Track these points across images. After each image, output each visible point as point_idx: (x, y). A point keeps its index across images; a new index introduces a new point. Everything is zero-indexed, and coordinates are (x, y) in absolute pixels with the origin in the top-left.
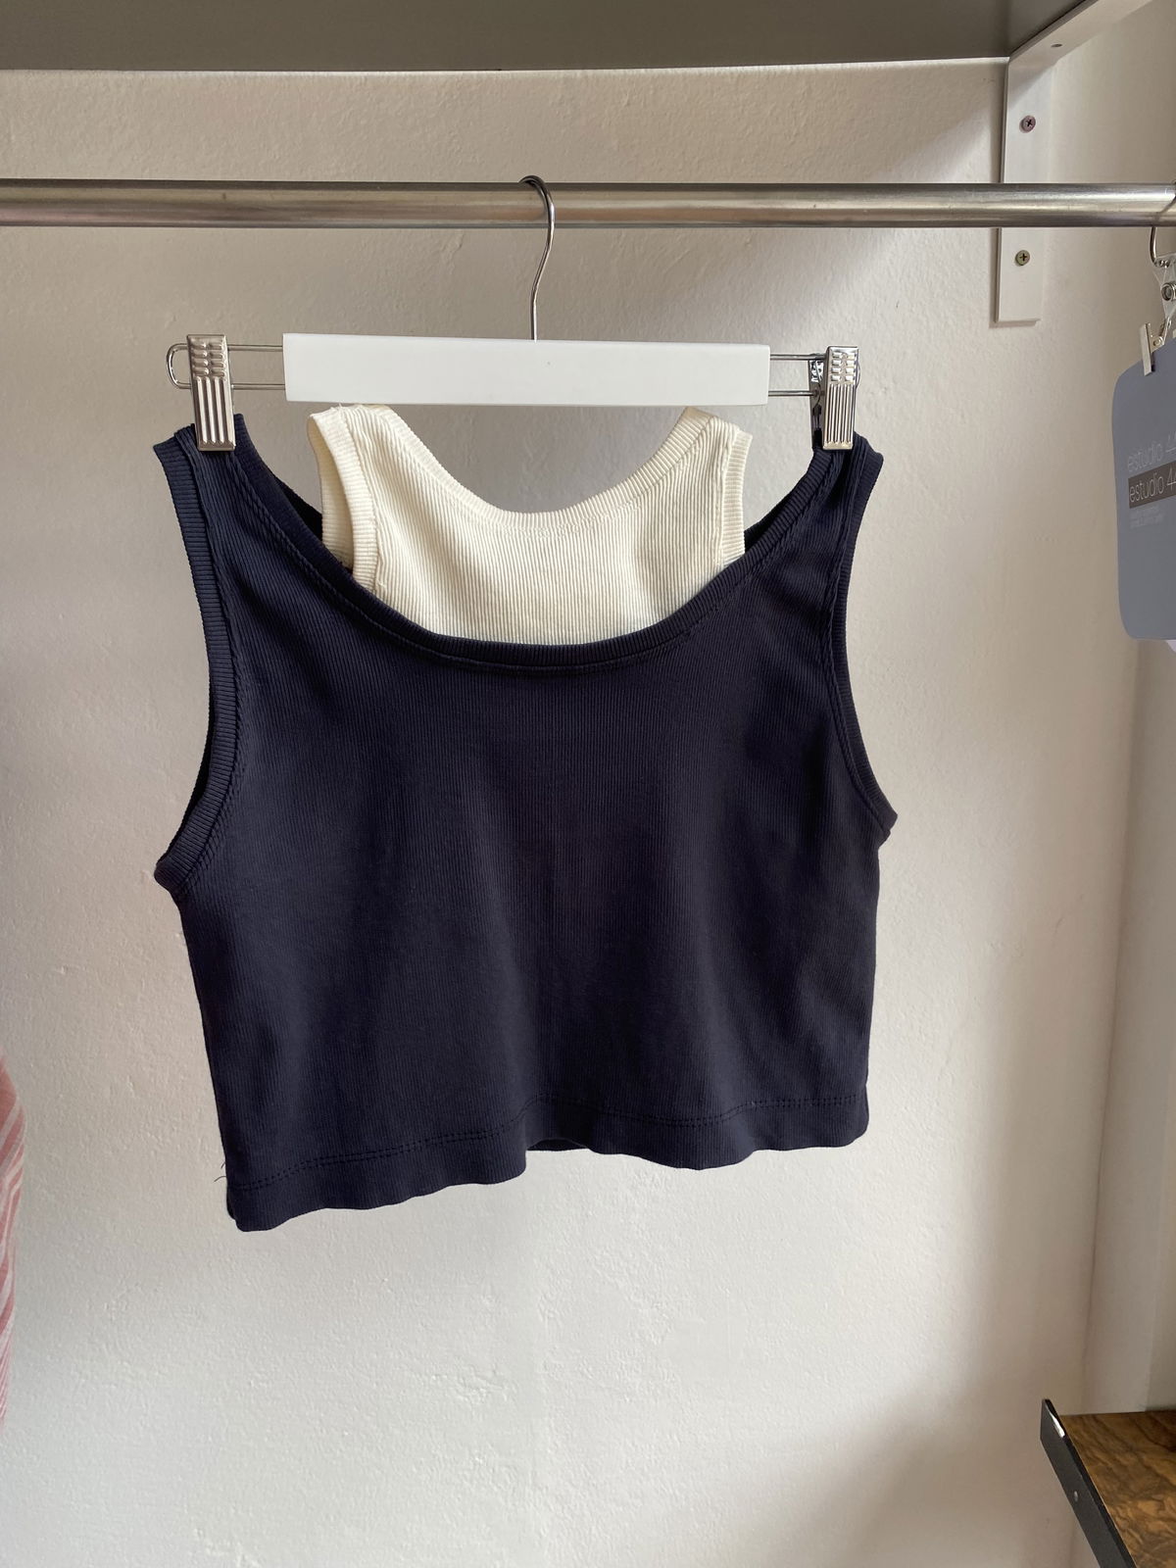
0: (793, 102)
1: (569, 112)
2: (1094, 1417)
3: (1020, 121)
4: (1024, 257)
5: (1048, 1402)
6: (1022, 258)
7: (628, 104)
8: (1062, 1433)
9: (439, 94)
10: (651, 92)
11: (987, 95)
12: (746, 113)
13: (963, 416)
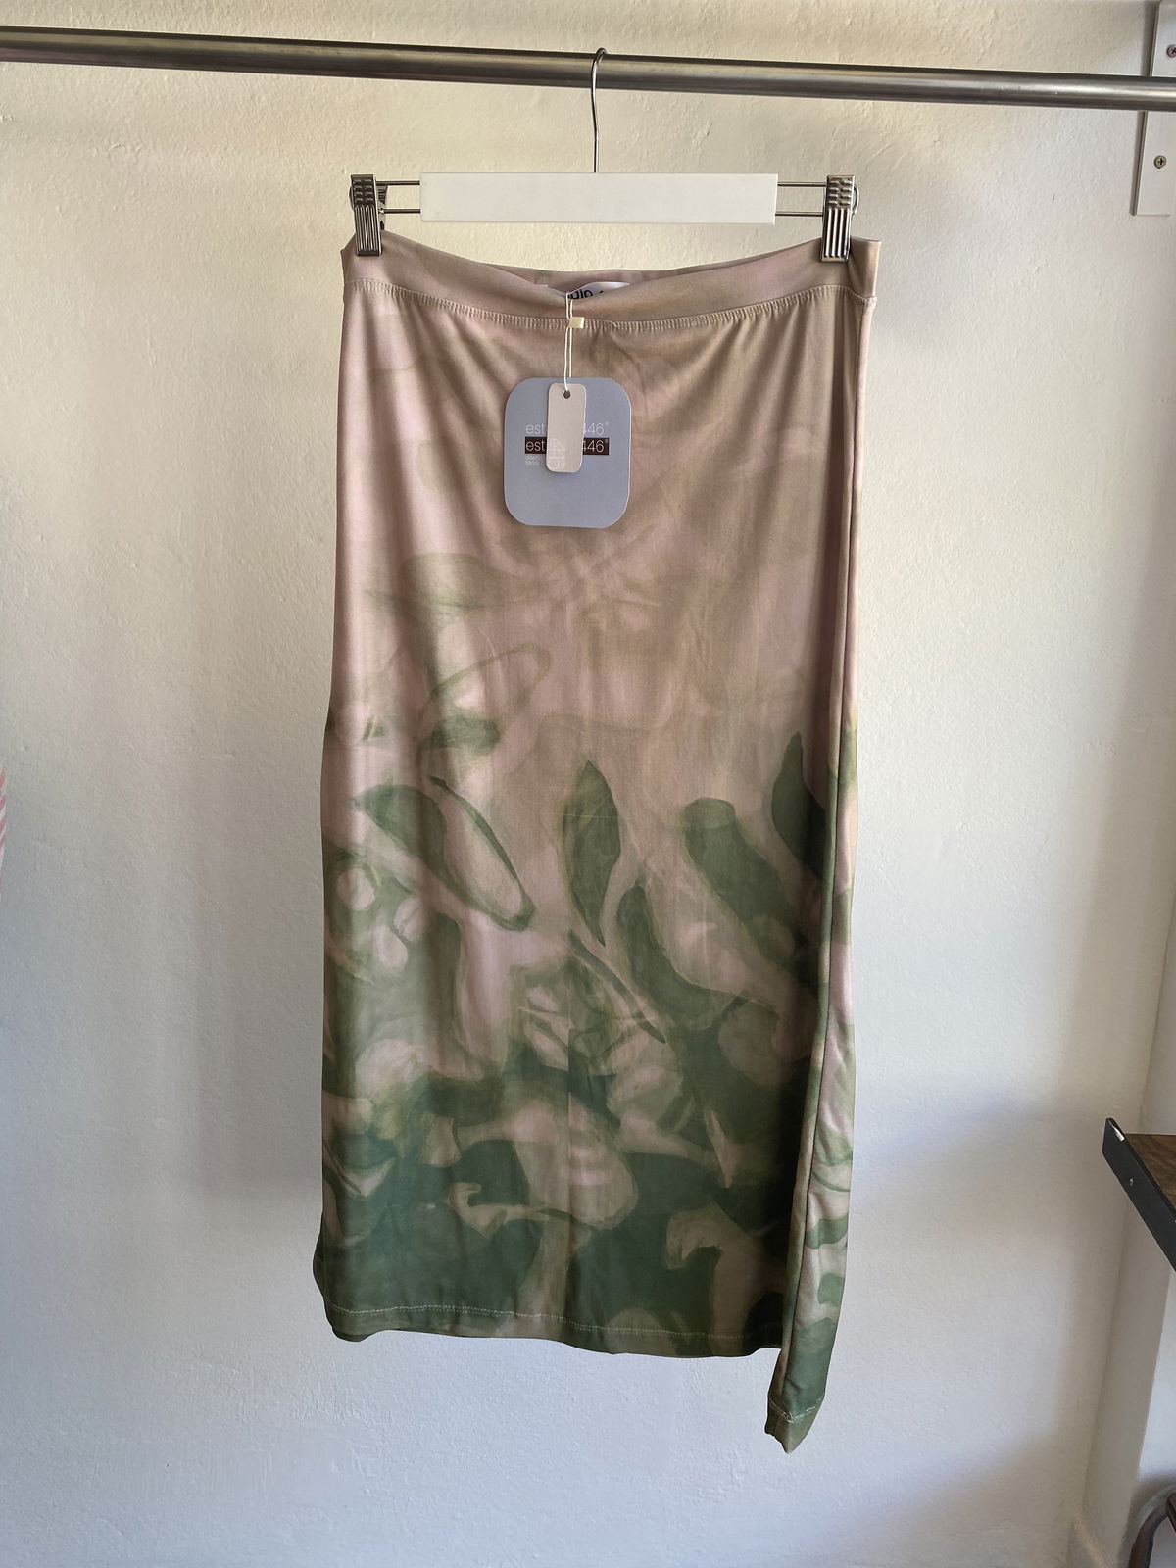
0: (982, 27)
1: (802, 29)
2: (1149, 1135)
3: (1165, 51)
4: (1162, 161)
5: (1111, 1120)
6: (1160, 162)
7: (851, 24)
8: (1122, 1138)
9: (702, 11)
10: (869, 15)
11: (1139, 26)
12: (944, 34)
13: (1100, 294)
